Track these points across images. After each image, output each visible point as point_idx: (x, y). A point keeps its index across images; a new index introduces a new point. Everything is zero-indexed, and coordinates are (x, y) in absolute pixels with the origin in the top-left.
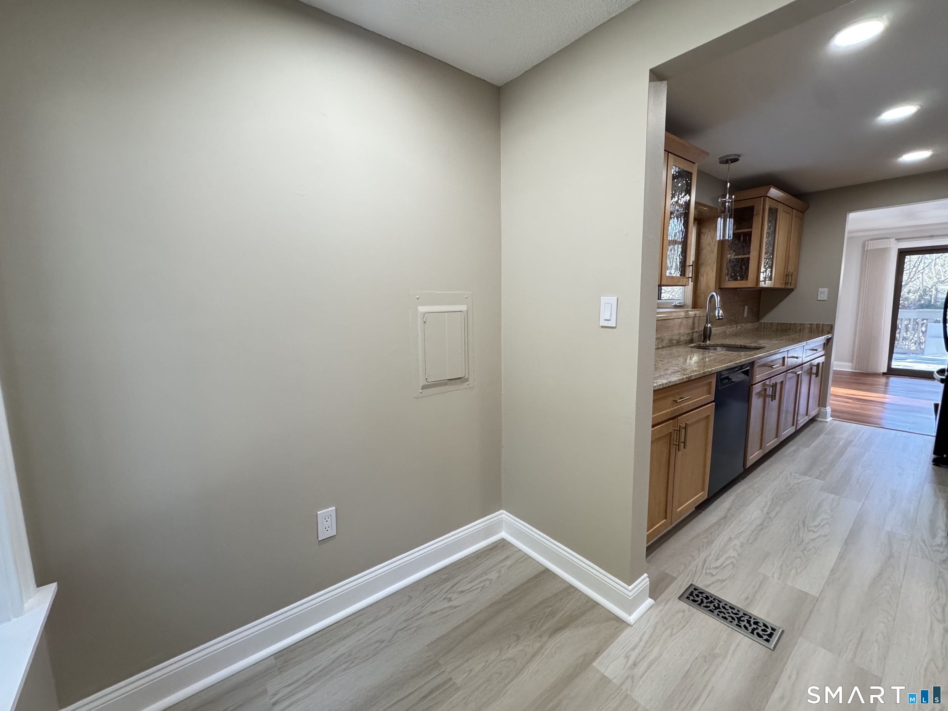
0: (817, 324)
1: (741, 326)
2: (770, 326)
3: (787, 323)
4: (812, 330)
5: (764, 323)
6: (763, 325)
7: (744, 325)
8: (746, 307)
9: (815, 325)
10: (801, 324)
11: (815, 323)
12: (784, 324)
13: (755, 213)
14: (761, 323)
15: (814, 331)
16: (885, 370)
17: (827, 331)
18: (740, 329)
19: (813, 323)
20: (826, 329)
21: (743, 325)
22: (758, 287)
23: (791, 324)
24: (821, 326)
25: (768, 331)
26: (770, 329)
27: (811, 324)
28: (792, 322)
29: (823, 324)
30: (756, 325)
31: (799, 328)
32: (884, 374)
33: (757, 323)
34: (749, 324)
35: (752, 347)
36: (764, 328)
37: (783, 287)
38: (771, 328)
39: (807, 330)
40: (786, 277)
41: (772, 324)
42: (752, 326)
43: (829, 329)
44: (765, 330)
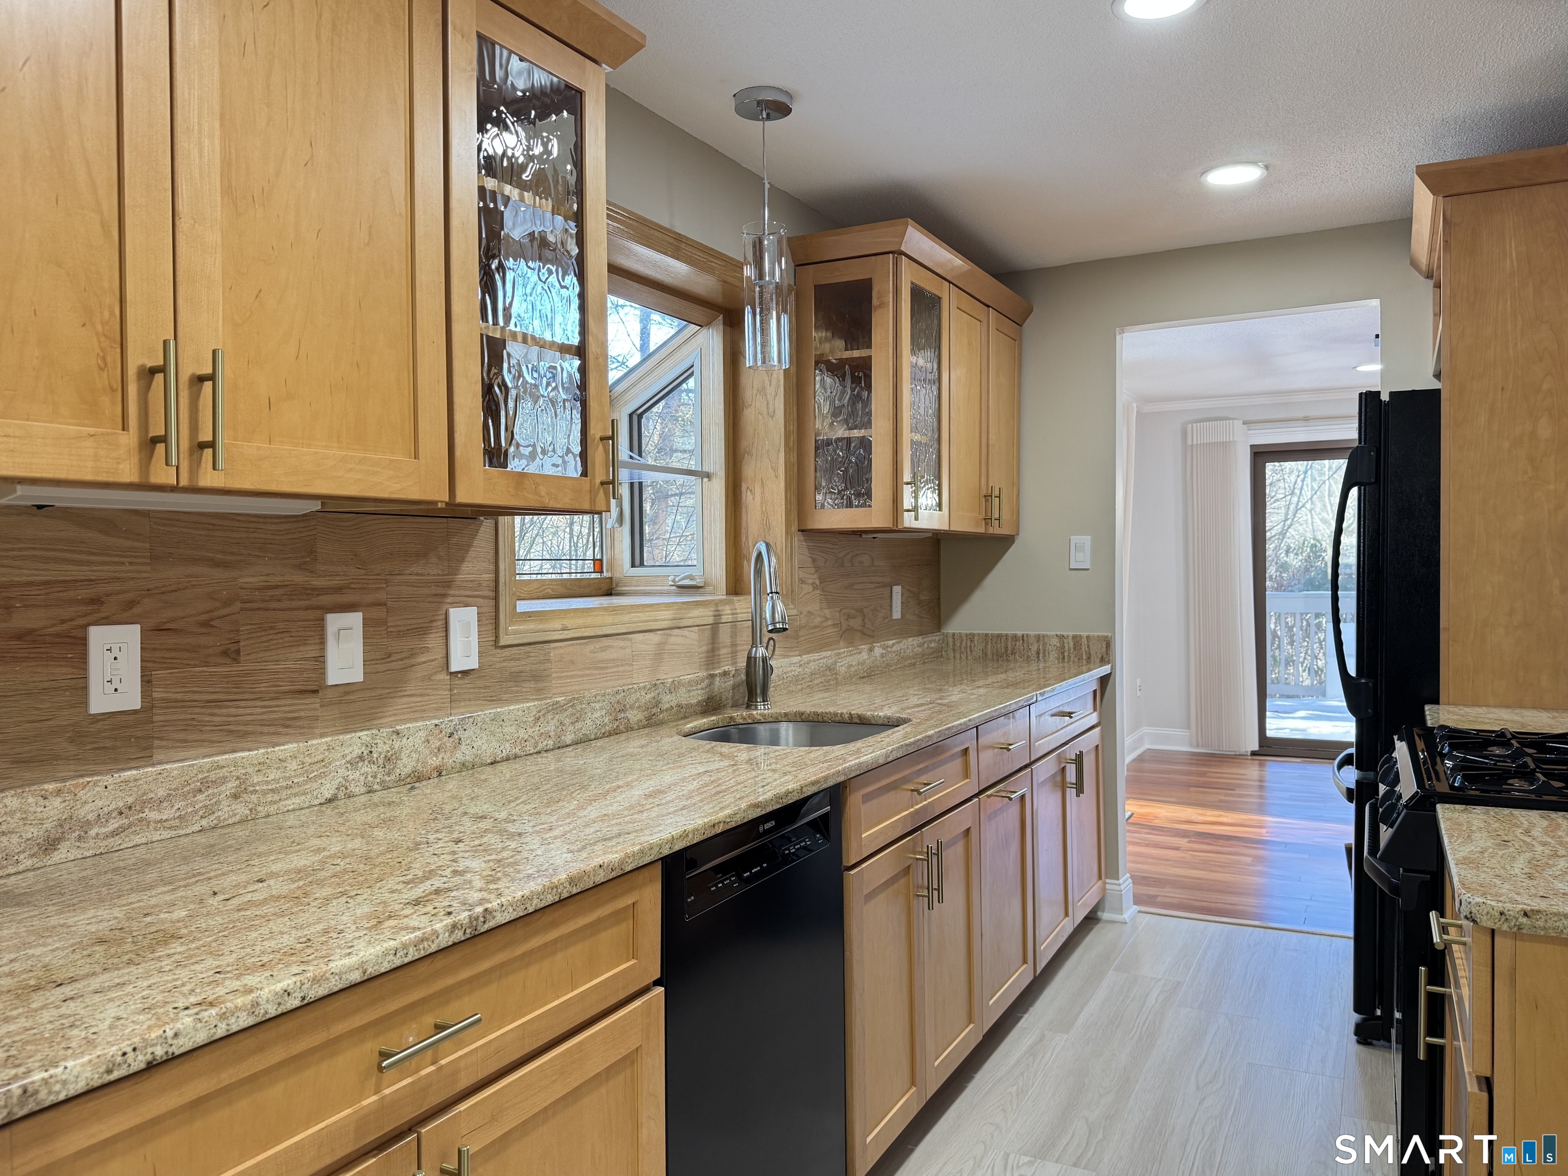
0: (1074, 637)
1: (885, 647)
2: (969, 643)
3: (1007, 635)
4: (1066, 654)
5: (954, 634)
6: (950, 640)
7: (893, 645)
8: (897, 590)
9: (1070, 638)
10: (1038, 638)
11: (1071, 634)
12: (999, 636)
13: (875, 302)
14: (947, 636)
15: (1069, 657)
16: (1256, 747)
17: (1100, 656)
18: (882, 656)
19: (1065, 634)
20: (1097, 649)
21: (891, 642)
22: (900, 527)
23: (1015, 638)
24: (1084, 641)
25: (964, 657)
26: (969, 652)
27: (1061, 637)
28: (1019, 633)
29: (1088, 637)
30: (932, 641)
31: (1034, 648)
32: (1254, 753)
33: (936, 637)
34: (910, 639)
36: (954, 650)
37: (981, 530)
38: (971, 651)
39: (1053, 655)
40: (987, 501)
41: (971, 637)
42: (919, 646)
43: (1104, 650)
44: (958, 656)
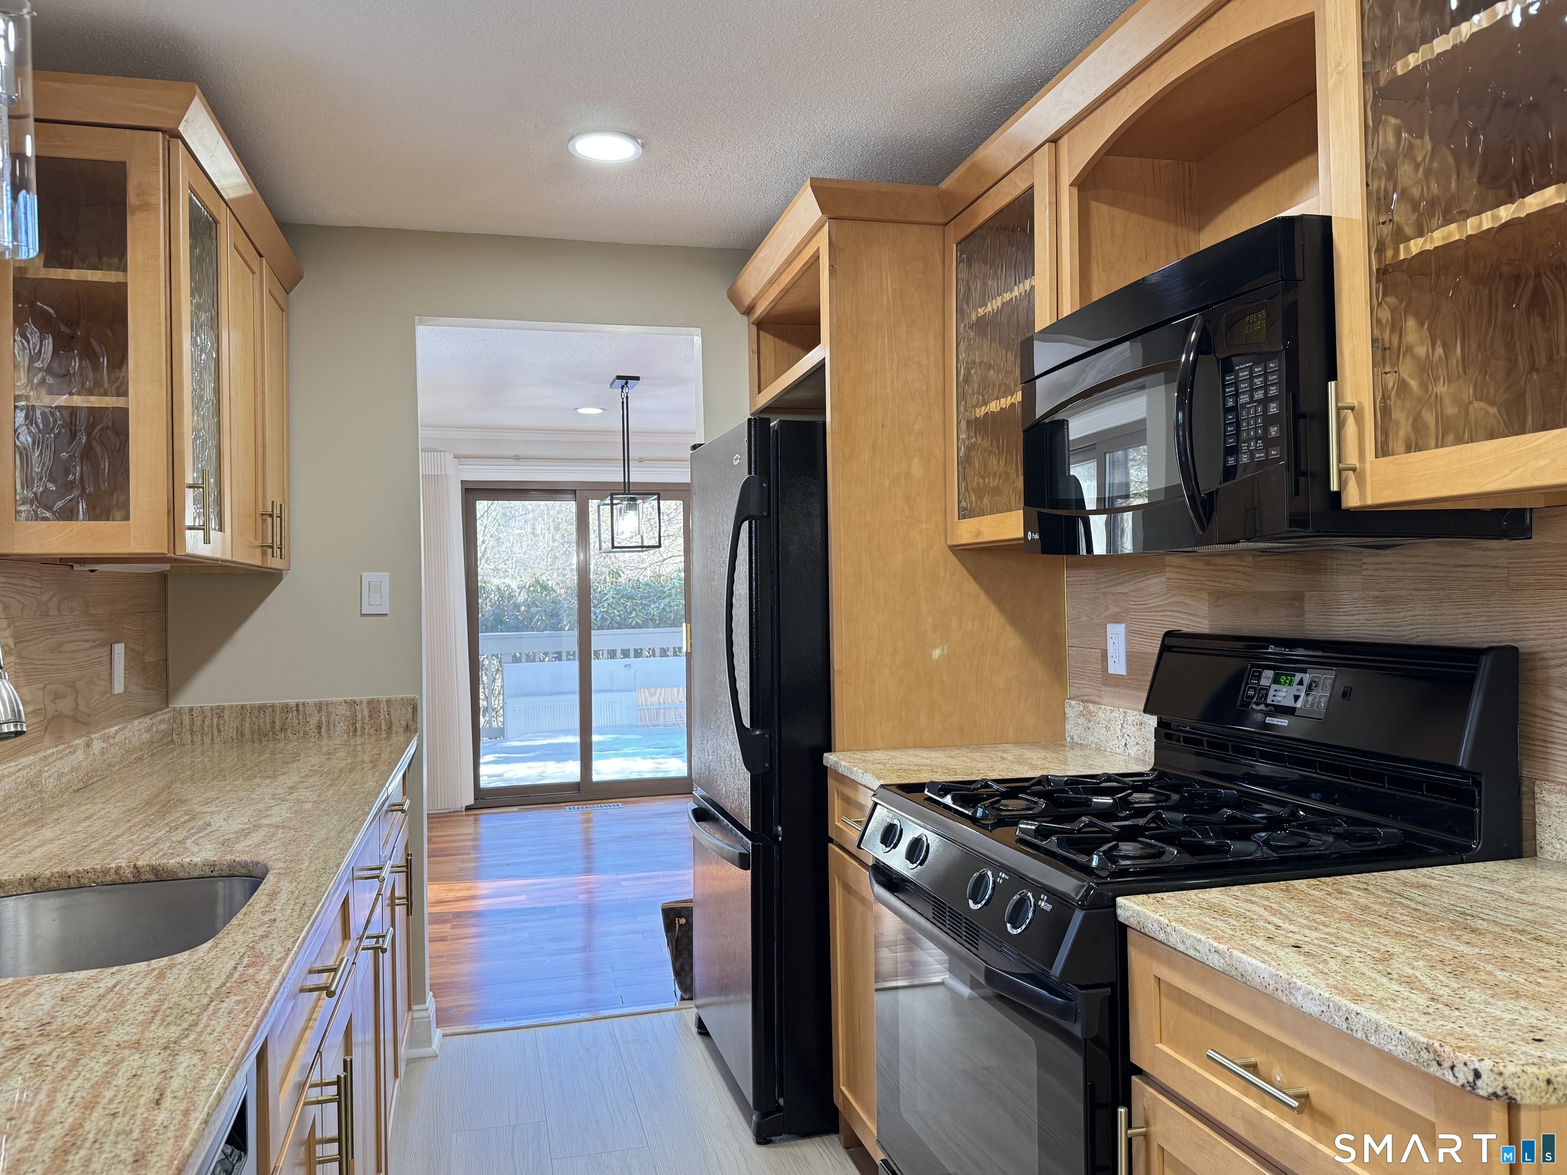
0: (369, 702)
1: (105, 739)
2: (215, 721)
3: (273, 706)
4: (359, 725)
5: (191, 710)
6: (186, 719)
7: (117, 732)
8: (119, 649)
9: (364, 704)
10: (319, 707)
11: (365, 698)
12: (262, 708)
13: (132, 199)
14: (180, 712)
15: (363, 728)
16: (470, 801)
17: (404, 724)
18: (103, 752)
19: (357, 699)
20: (400, 716)
21: (113, 730)
22: (179, 553)
23: (286, 708)
24: (384, 706)
25: (207, 740)
26: (216, 733)
27: (352, 704)
28: (292, 702)
29: (388, 702)
30: (160, 721)
31: (314, 721)
32: (468, 808)
33: (164, 715)
34: (136, 722)
35: (196, 873)
36: (192, 732)
37: (256, 561)
38: (219, 731)
39: (341, 728)
40: (264, 521)
41: (219, 712)
42: (148, 730)
43: (410, 715)
44: (198, 739)
